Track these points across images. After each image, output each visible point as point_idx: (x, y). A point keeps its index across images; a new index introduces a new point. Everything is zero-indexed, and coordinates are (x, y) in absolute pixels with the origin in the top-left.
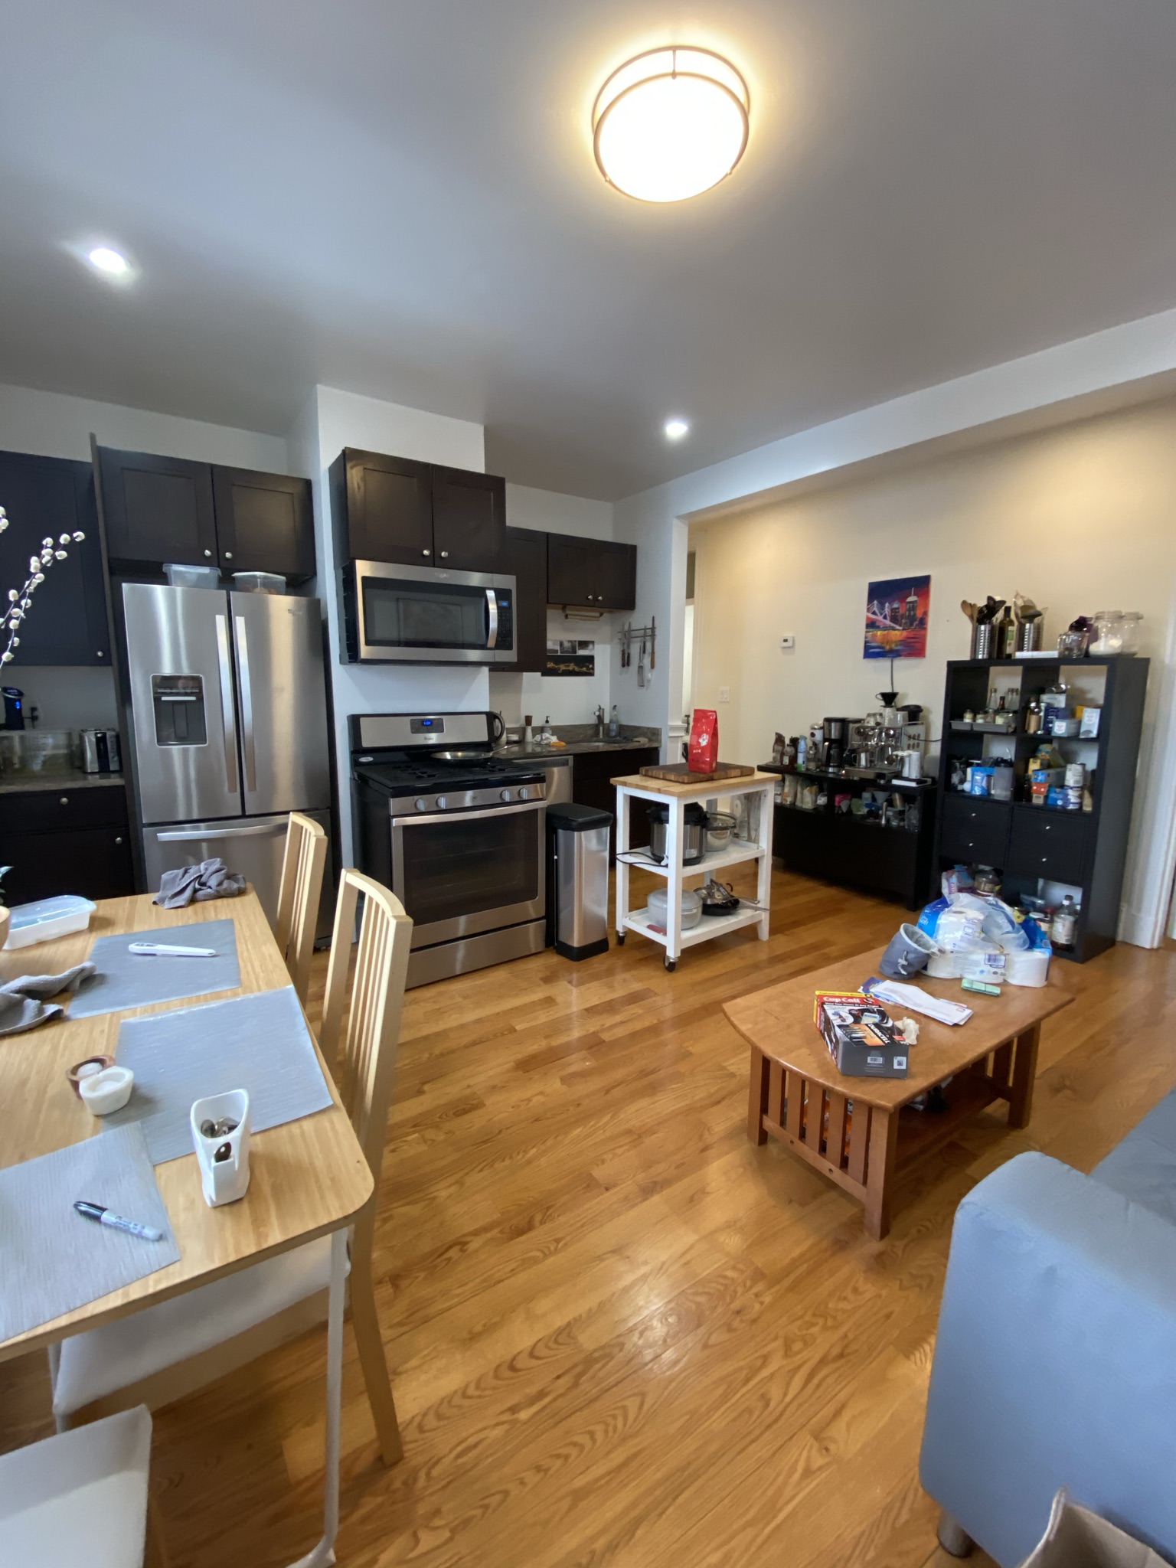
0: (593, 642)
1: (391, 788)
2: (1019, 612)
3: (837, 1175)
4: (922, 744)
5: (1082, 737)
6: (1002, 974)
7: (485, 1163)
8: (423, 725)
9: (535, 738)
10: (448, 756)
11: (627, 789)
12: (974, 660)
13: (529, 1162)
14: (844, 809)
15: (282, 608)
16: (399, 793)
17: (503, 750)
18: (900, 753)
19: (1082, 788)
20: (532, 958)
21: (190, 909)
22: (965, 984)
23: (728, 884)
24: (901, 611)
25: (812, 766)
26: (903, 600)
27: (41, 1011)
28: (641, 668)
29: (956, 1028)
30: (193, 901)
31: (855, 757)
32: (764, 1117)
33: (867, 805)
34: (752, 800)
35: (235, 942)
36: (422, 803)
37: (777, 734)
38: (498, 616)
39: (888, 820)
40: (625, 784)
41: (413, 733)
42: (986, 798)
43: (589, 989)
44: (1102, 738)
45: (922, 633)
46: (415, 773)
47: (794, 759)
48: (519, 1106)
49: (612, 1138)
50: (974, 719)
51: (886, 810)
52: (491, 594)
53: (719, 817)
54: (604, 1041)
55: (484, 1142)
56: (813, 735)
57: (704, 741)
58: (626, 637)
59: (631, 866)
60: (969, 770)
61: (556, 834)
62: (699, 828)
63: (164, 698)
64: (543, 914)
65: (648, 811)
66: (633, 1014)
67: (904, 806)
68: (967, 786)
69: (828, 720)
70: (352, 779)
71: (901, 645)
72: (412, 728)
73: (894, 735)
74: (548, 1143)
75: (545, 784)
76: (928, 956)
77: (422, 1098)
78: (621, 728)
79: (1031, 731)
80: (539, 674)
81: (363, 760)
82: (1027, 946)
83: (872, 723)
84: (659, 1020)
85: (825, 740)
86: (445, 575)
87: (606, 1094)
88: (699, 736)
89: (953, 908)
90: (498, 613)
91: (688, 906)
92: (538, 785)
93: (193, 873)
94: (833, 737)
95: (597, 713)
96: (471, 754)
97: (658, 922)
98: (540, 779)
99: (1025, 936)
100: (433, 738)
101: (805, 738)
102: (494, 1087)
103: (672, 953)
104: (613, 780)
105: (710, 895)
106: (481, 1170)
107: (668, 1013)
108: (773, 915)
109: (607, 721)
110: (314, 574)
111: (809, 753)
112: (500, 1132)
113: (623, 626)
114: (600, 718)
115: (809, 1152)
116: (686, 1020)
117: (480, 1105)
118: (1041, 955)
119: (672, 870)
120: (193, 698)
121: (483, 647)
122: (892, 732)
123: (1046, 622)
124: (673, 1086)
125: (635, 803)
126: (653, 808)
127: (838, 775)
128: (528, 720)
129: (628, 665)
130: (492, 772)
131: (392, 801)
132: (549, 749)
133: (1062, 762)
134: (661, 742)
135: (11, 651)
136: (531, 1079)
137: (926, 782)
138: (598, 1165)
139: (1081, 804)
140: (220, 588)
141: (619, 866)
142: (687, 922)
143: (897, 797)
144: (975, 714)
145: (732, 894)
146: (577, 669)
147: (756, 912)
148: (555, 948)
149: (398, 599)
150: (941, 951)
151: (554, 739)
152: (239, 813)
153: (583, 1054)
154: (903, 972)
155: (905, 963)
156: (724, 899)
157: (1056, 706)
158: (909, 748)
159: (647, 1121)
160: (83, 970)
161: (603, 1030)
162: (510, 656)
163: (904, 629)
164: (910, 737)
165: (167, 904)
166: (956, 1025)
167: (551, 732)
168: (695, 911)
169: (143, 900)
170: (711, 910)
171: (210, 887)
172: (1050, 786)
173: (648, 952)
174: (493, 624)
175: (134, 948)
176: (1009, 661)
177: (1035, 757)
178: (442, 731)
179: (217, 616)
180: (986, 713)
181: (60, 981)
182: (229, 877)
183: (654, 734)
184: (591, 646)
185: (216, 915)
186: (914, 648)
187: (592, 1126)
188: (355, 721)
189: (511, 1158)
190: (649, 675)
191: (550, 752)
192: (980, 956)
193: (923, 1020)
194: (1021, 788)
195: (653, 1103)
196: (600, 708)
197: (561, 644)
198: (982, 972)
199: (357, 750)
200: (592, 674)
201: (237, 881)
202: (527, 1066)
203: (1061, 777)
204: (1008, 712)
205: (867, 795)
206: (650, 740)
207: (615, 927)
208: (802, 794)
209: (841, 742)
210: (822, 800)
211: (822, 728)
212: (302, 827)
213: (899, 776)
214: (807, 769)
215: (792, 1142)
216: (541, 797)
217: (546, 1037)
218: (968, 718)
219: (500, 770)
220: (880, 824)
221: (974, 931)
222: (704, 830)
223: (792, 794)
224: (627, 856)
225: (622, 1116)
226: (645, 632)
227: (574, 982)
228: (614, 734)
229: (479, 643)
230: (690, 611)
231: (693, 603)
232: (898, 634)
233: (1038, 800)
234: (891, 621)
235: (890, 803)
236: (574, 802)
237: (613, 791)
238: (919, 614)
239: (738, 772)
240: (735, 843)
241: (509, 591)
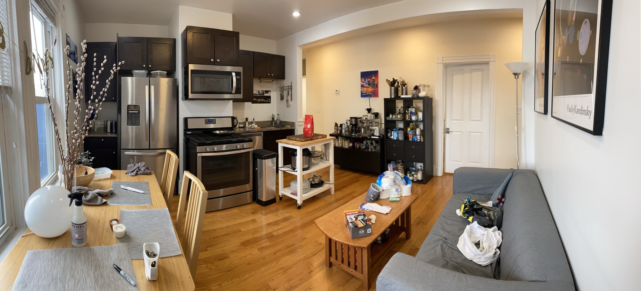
0: (270, 91)
1: (197, 143)
2: (401, 83)
3: (354, 272)
4: (380, 125)
5: (419, 120)
6: (400, 194)
7: (230, 278)
8: (209, 121)
9: (249, 126)
10: (218, 132)
11: (282, 144)
12: (391, 98)
13: (245, 280)
14: (358, 147)
15: (164, 82)
16: (201, 145)
17: (237, 130)
18: (373, 128)
19: (420, 135)
20: (248, 205)
21: (136, 177)
22: (390, 199)
23: (320, 176)
24: (371, 82)
25: (347, 133)
26: (371, 78)
27: (102, 201)
28: (287, 100)
29: (387, 215)
30: (136, 174)
31: (360, 130)
32: (331, 257)
33: (365, 145)
34: (326, 146)
35: (149, 190)
36: (208, 148)
37: (335, 123)
38: (236, 82)
39: (371, 150)
40: (281, 142)
41: (205, 124)
42: (398, 140)
43: (269, 216)
44: (423, 121)
45: (377, 89)
46: (206, 138)
47: (341, 131)
48: (242, 259)
49: (276, 271)
50: (392, 116)
51: (371, 146)
52: (234, 74)
53: (316, 153)
54: (274, 236)
55: (229, 271)
56: (347, 123)
57: (309, 126)
58: (282, 89)
59: (284, 171)
60: (392, 132)
61: (257, 160)
62: (308, 157)
63: (130, 112)
64: (252, 189)
65: (290, 152)
66: (285, 225)
67: (375, 144)
68: (392, 137)
69: (351, 118)
70: (184, 139)
71: (371, 93)
72: (205, 122)
73: (371, 122)
74: (253, 273)
75: (252, 142)
76: (379, 193)
77: (207, 252)
78: (281, 122)
79: (407, 119)
80: (251, 103)
81: (188, 133)
82: (406, 184)
83: (364, 119)
84: (294, 227)
85: (351, 125)
86: (218, 68)
87: (274, 255)
88: (307, 125)
89: (385, 176)
90: (236, 81)
91: (305, 185)
92: (250, 143)
93: (137, 166)
94: (353, 124)
95: (272, 117)
96: (226, 132)
97: (294, 191)
98: (251, 141)
99: (405, 181)
100: (212, 126)
101: (344, 124)
102: (233, 251)
103: (299, 202)
104: (277, 141)
105: (314, 180)
106: (228, 281)
107: (298, 224)
108: (336, 185)
109: (275, 119)
110: (175, 70)
111: (346, 129)
112: (235, 268)
113: (281, 85)
114: (273, 118)
115: (345, 267)
116: (304, 226)
117: (228, 257)
118: (409, 186)
119: (299, 172)
120: (137, 112)
121: (231, 93)
122: (370, 121)
123: (408, 87)
124: (299, 250)
125: (285, 149)
126: (292, 151)
127: (355, 136)
128: (247, 119)
129: (283, 99)
130: (233, 138)
131: (198, 147)
132: (254, 130)
133: (416, 127)
134: (295, 127)
135: (105, 98)
136: (247, 249)
137: (381, 136)
138: (271, 281)
139: (420, 139)
140: (147, 77)
141: (280, 172)
142: (305, 191)
143: (374, 142)
144: (392, 114)
145: (321, 179)
146: (264, 101)
147: (330, 185)
148: (256, 201)
149: (201, 78)
150: (383, 190)
151: (256, 126)
152: (148, 148)
153: (266, 240)
154: (372, 199)
155: (373, 196)
156: (318, 182)
157: (412, 112)
158: (376, 126)
159: (289, 264)
160: (111, 191)
161: (274, 231)
162: (240, 96)
163: (372, 88)
164: (376, 122)
165: (130, 174)
166: (387, 213)
167: (255, 124)
168: (307, 187)
169: (123, 172)
170: (313, 186)
171: (141, 171)
172: (413, 135)
173: (291, 202)
174: (234, 85)
175: (122, 186)
176: (399, 98)
177: (409, 127)
178: (215, 123)
179: (146, 86)
180: (395, 114)
181: (106, 192)
182: (147, 168)
183: (293, 124)
184: (269, 92)
185: (143, 180)
186: (375, 94)
187: (269, 266)
188: (186, 120)
189: (239, 277)
190: (290, 103)
191: (255, 131)
192: (394, 190)
193: (377, 214)
194: (406, 136)
195: (292, 257)
196: (273, 115)
197: (259, 92)
198: (395, 194)
199: (186, 129)
200: (270, 103)
201: (149, 170)
202: (245, 244)
203: (415, 132)
204: (401, 114)
205: (365, 142)
206: (291, 126)
207: (279, 194)
208: (345, 143)
209: (355, 125)
210: (351, 145)
211: (349, 121)
212: (170, 155)
213: (373, 135)
214: (346, 135)
215: (340, 265)
216: (251, 147)
217: (252, 234)
218: (391, 116)
219: (236, 137)
220: (369, 151)
221: (391, 182)
222: (310, 158)
223: (341, 143)
224: (283, 168)
225: (280, 263)
226: (289, 88)
227: (264, 214)
228: (278, 124)
229: (229, 92)
230: (304, 80)
231: (305, 77)
232: (370, 89)
233: (410, 139)
234: (368, 85)
235: (372, 144)
236: (264, 149)
237: (277, 144)
238: (376, 83)
239: (321, 137)
240: (322, 162)
241: (240, 73)
